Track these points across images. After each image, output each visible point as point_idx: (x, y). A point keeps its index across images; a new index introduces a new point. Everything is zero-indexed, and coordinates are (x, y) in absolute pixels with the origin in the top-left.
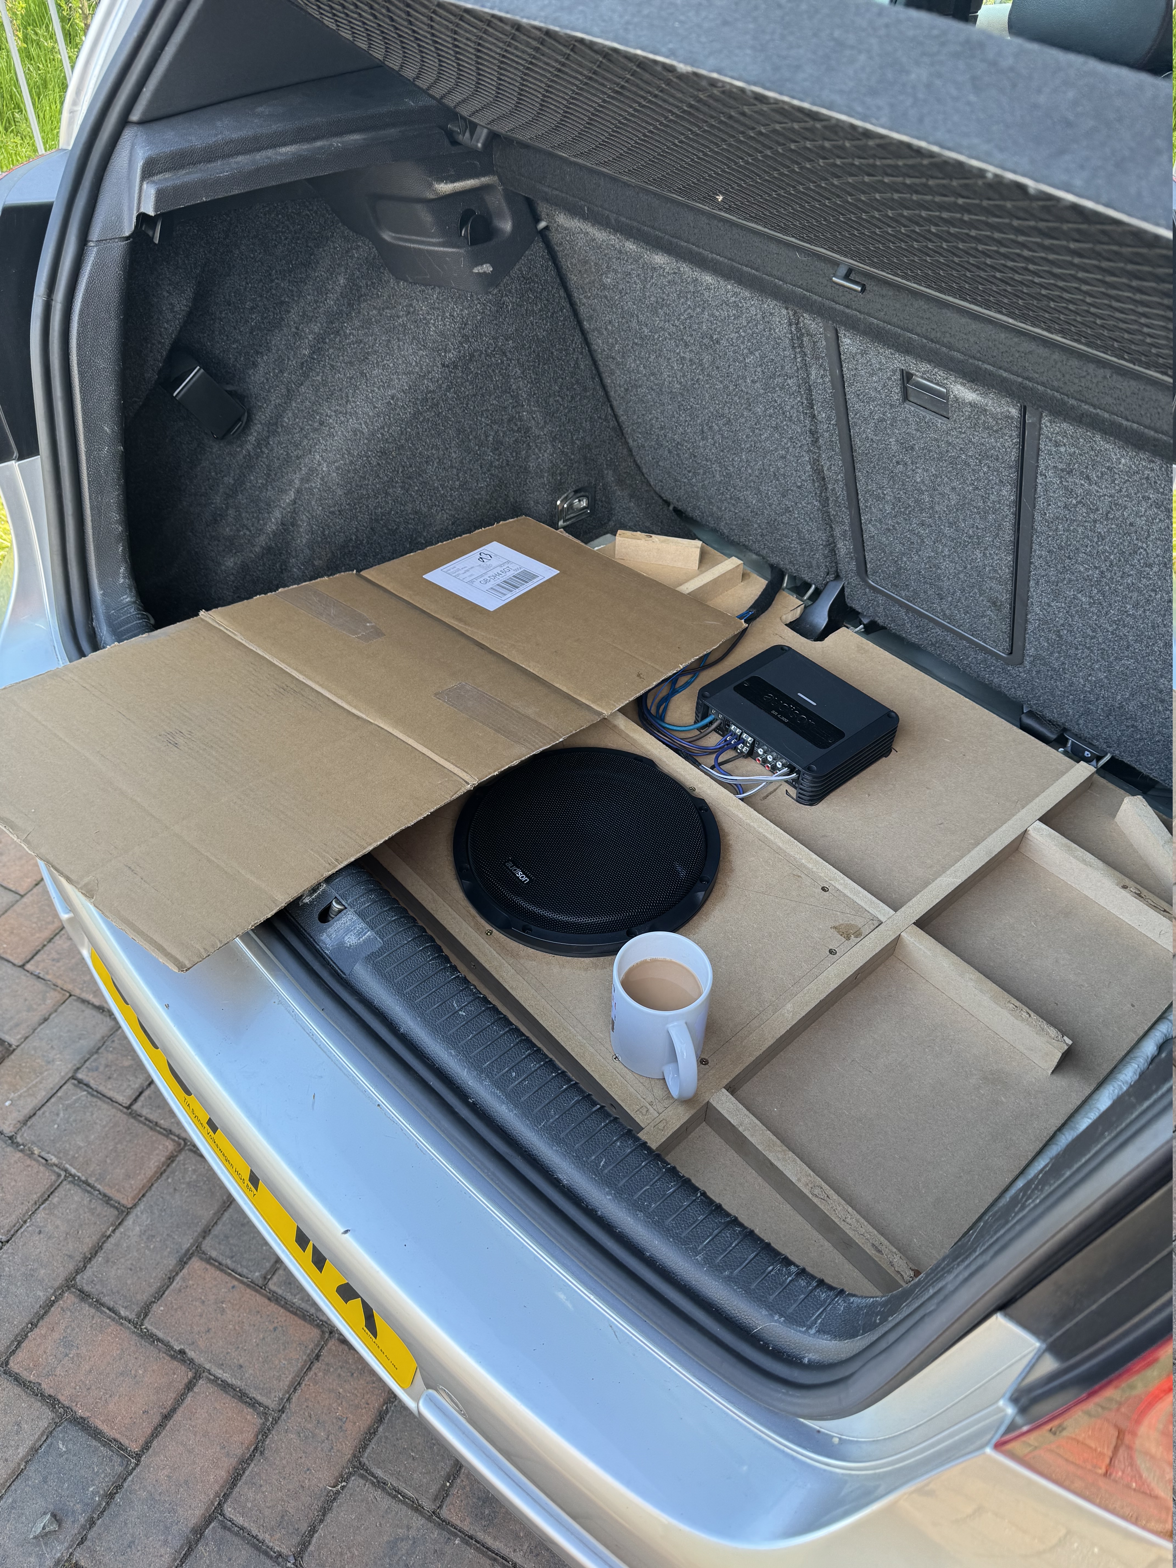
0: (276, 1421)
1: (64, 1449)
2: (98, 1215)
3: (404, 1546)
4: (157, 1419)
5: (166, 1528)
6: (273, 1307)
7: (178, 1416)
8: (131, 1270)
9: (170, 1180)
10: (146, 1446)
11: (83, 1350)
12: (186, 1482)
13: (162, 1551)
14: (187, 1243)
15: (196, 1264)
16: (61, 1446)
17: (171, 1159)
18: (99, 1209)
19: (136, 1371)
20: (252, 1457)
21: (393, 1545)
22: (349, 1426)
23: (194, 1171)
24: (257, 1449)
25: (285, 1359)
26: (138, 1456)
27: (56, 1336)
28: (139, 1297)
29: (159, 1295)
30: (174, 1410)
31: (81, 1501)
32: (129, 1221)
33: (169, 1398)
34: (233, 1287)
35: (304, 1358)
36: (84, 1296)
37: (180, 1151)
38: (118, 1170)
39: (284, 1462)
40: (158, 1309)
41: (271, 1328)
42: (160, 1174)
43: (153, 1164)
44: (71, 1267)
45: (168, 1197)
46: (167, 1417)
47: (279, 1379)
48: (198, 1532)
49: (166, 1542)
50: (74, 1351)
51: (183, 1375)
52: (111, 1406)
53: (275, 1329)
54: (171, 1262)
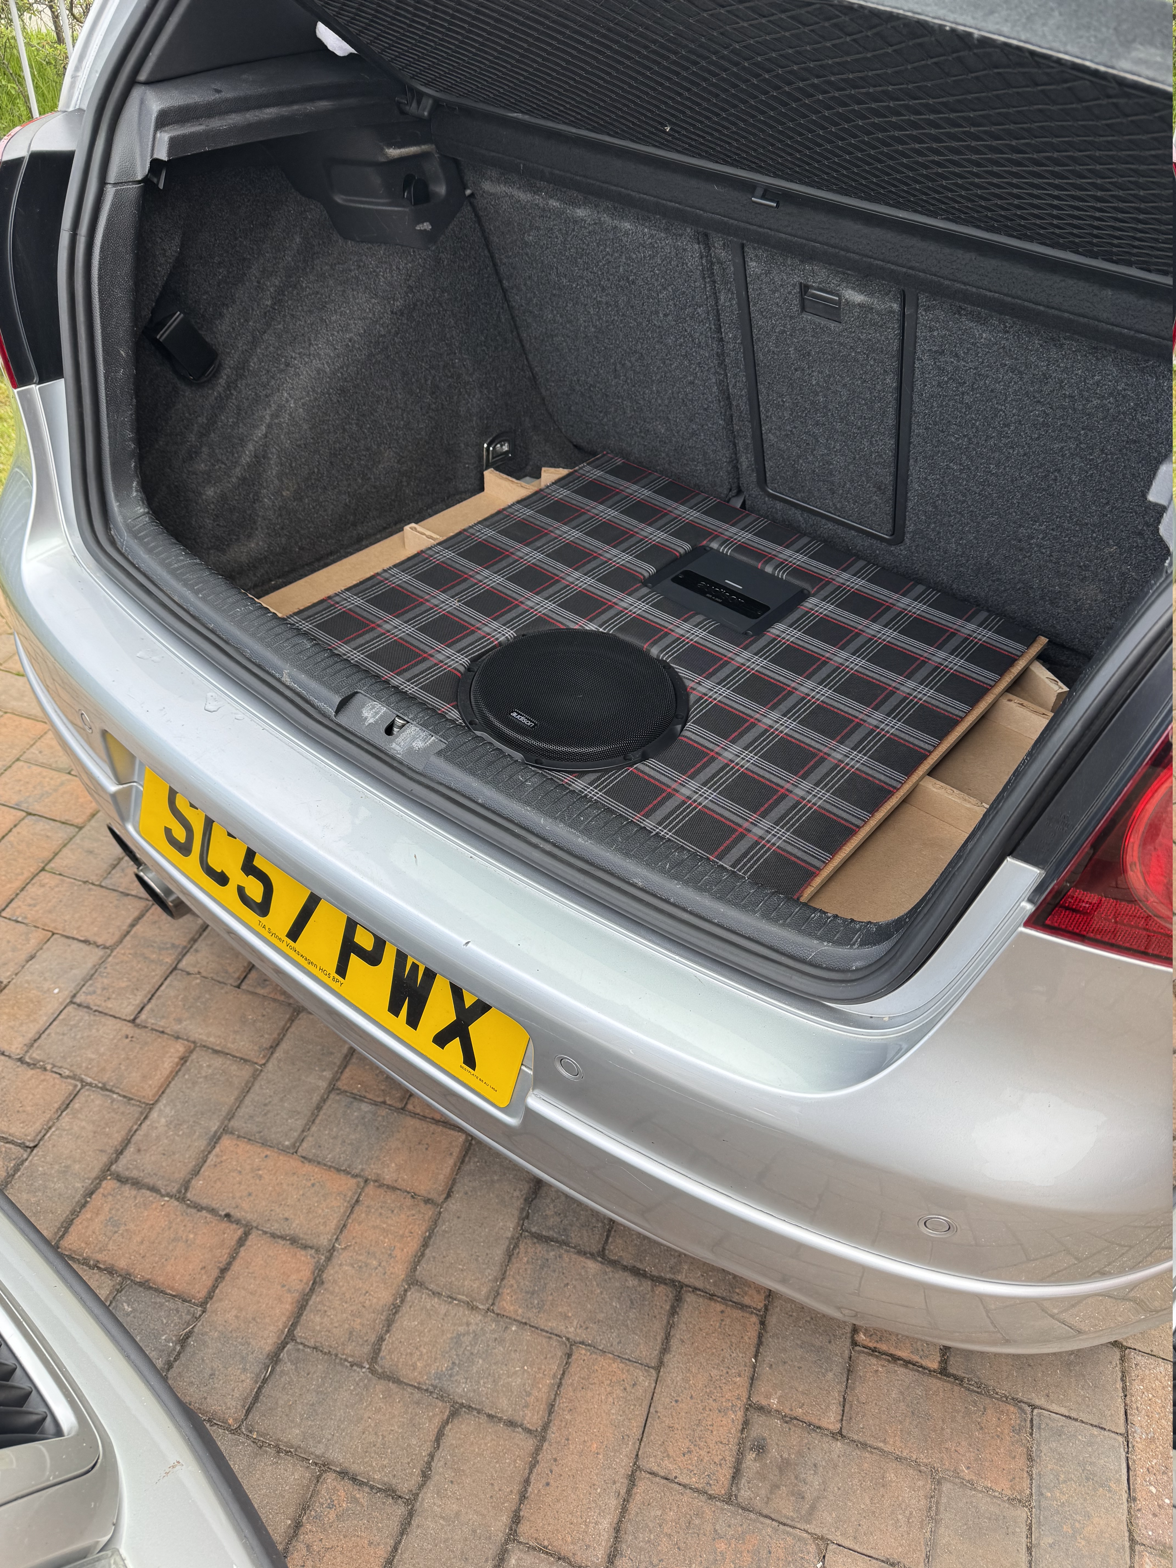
0: (329, 1259)
1: (130, 1309)
2: (123, 1113)
3: (466, 1340)
4: (215, 1273)
5: (243, 1358)
6: (308, 1168)
7: (236, 1267)
8: (164, 1154)
9: (187, 1077)
10: (210, 1296)
11: (131, 1226)
12: (254, 1319)
13: (243, 1377)
14: (214, 1126)
15: (226, 1142)
16: (126, 1307)
17: (184, 1059)
18: (122, 1109)
19: (187, 1236)
20: (312, 1290)
21: (457, 1340)
22: (397, 1253)
23: (209, 1066)
24: (317, 1281)
25: (327, 1208)
26: (203, 1304)
27: (102, 1217)
28: (176, 1175)
29: (196, 1172)
30: (229, 1264)
31: (156, 1349)
32: (154, 1115)
33: (223, 1255)
34: (266, 1156)
35: (345, 1204)
36: (122, 1180)
37: (191, 1052)
38: (134, 1074)
39: (344, 1289)
40: (198, 1183)
41: (309, 1184)
42: (175, 1073)
43: (167, 1065)
44: (104, 1159)
45: (188, 1091)
46: (224, 1271)
47: (325, 1224)
48: (275, 1358)
49: (245, 1370)
50: (122, 1228)
51: (233, 1233)
52: (169, 1268)
53: (313, 1185)
54: (202, 1144)
